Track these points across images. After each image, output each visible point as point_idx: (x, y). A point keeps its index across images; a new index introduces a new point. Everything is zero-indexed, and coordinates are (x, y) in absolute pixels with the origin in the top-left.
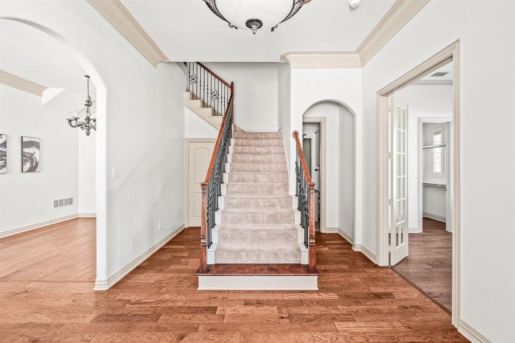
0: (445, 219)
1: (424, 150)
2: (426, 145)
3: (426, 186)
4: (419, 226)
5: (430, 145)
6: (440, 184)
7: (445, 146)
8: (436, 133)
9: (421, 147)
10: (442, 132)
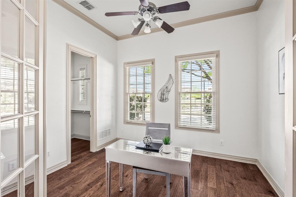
0: (89, 138)
1: (72, 81)
2: (74, 78)
3: (74, 112)
4: (68, 158)
5: (77, 78)
6: (85, 110)
7: (89, 79)
8: (81, 69)
9: (70, 79)
10: (86, 68)
